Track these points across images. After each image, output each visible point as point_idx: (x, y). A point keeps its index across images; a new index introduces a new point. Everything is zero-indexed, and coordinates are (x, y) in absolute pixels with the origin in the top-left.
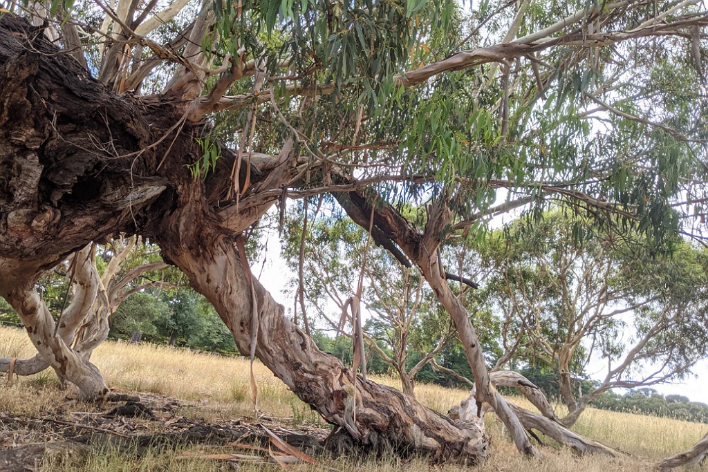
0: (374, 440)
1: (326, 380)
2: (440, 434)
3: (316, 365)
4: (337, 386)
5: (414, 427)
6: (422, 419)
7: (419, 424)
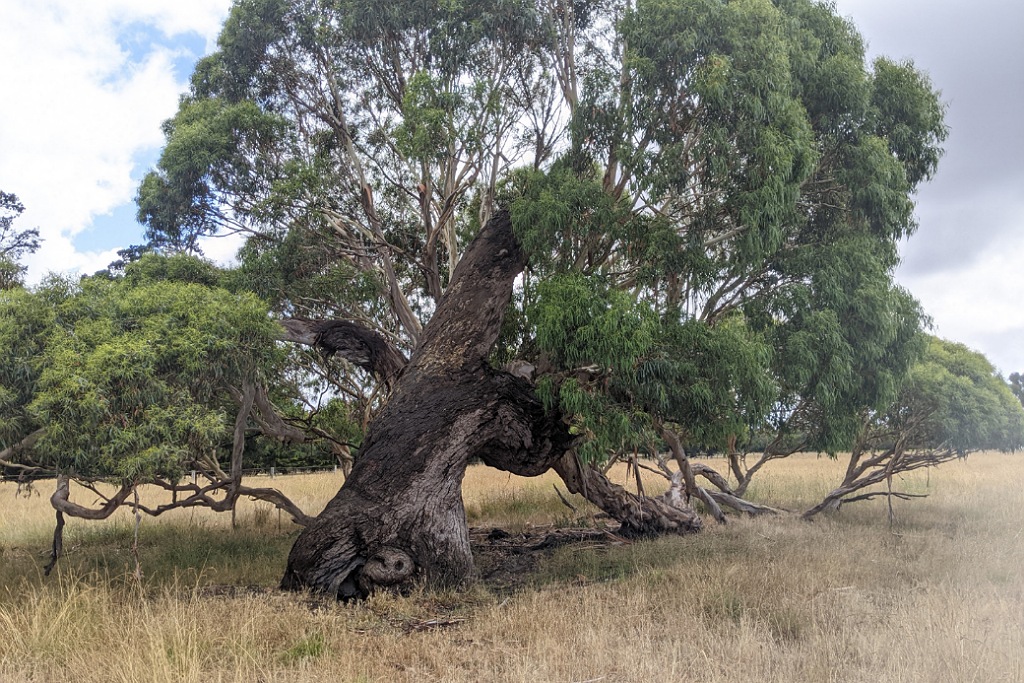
0: (646, 528)
1: (620, 500)
2: (677, 518)
3: (614, 493)
4: (625, 502)
5: (664, 517)
6: (666, 512)
7: (666, 515)
